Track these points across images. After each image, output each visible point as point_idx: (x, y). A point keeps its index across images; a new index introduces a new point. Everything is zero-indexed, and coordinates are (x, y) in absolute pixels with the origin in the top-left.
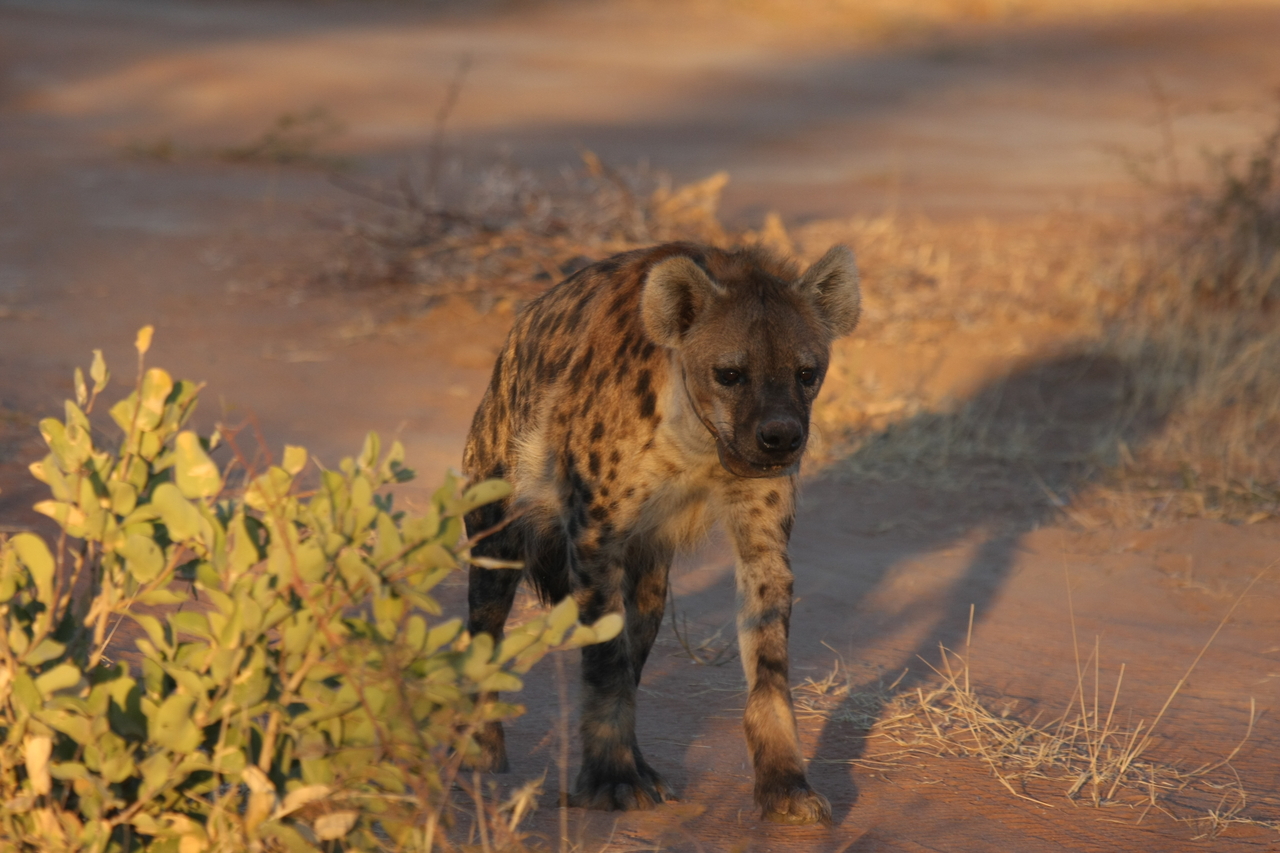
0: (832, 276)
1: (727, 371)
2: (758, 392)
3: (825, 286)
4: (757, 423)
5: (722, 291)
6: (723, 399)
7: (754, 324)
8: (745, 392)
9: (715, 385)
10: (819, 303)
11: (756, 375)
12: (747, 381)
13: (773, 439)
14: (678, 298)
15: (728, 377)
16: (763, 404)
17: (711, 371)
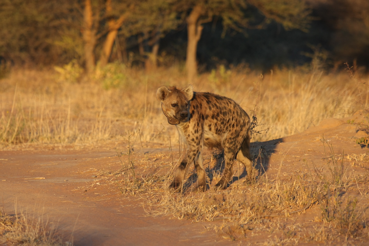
0: (188, 89)
1: (174, 104)
2: (180, 108)
3: (187, 91)
4: (180, 112)
5: (170, 92)
6: (173, 109)
7: (177, 96)
8: (178, 107)
9: (172, 107)
10: (186, 93)
11: (179, 104)
12: (178, 106)
13: (183, 115)
14: (162, 94)
15: (174, 105)
16: (181, 109)
17: (170, 105)
